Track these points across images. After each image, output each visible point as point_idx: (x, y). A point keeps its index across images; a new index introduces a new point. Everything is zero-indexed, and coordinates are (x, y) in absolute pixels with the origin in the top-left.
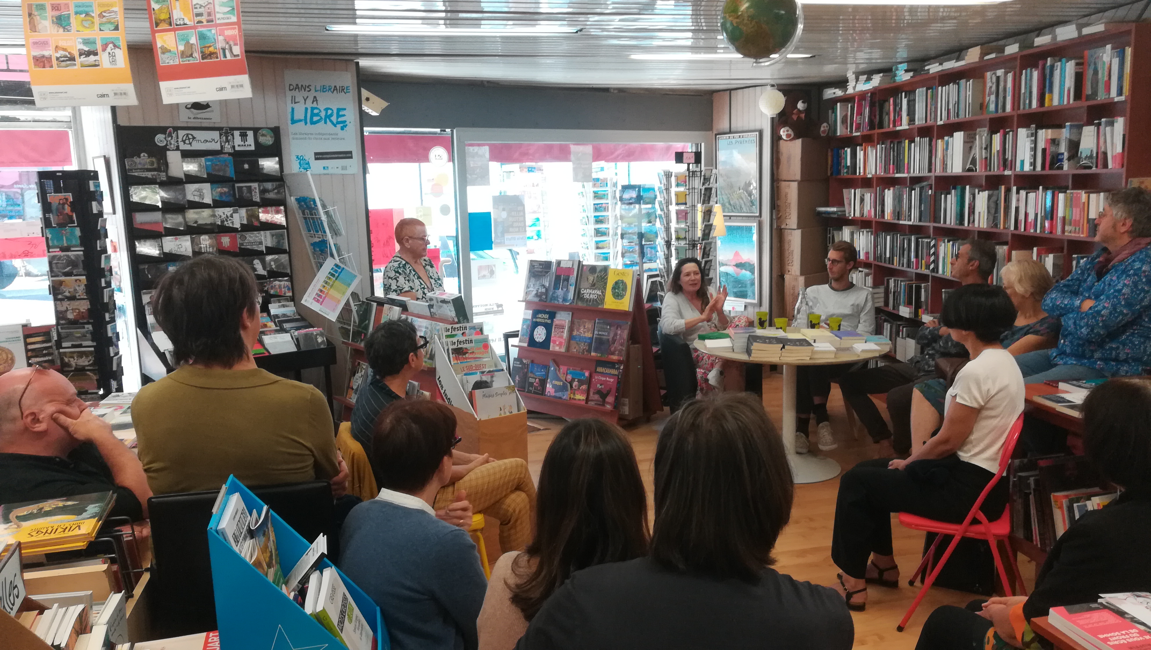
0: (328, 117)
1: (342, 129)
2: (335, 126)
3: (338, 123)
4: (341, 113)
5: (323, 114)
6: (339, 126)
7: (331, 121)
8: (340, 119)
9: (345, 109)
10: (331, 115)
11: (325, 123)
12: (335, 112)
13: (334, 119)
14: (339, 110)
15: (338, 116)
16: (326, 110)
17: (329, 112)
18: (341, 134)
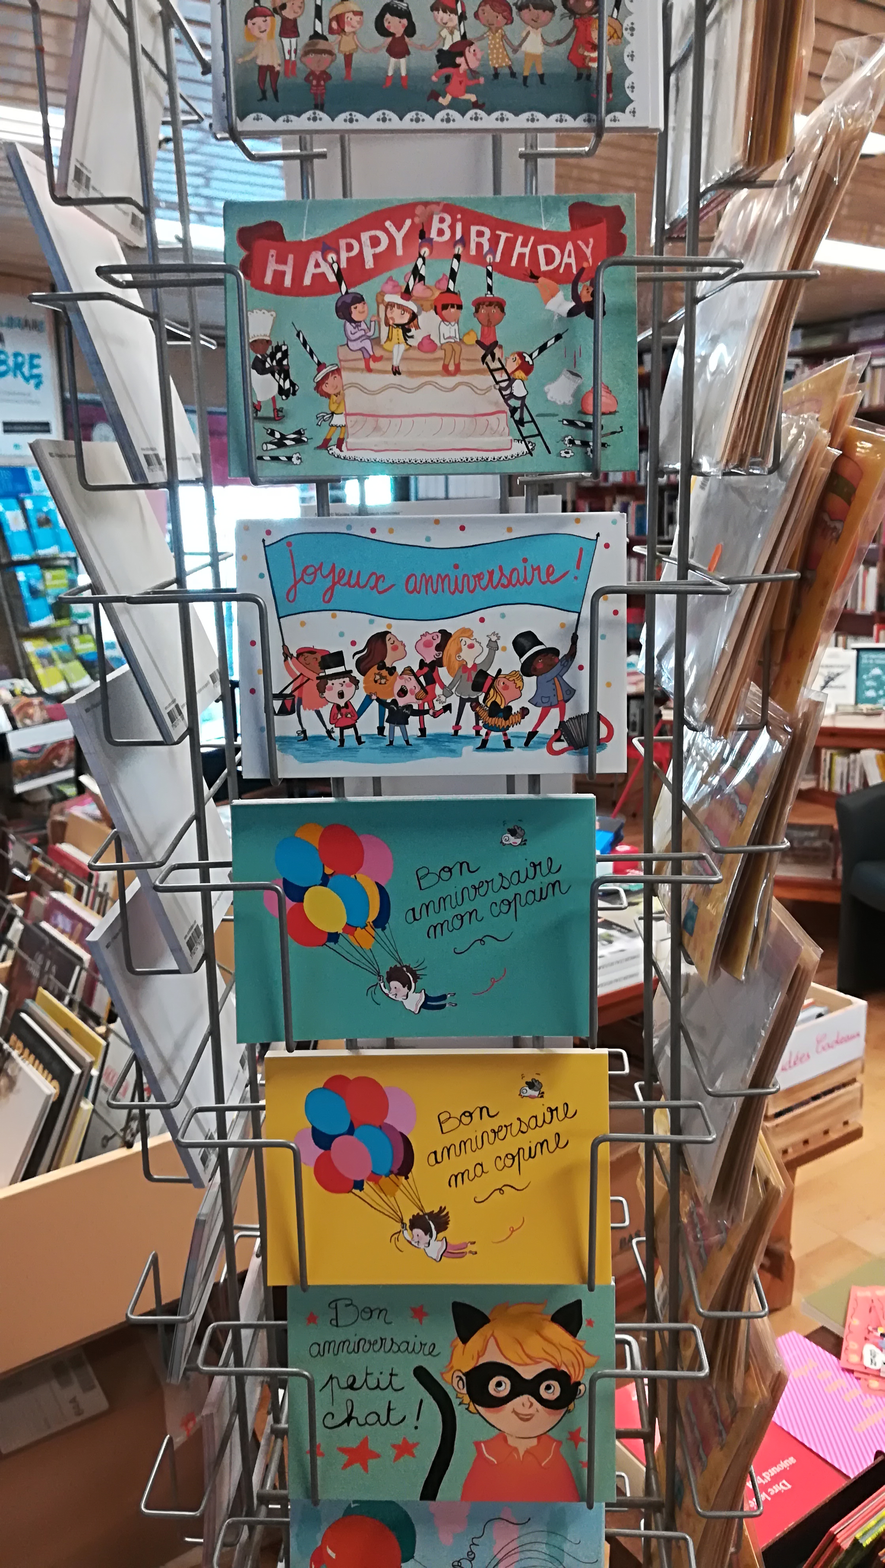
0: (18, 367)
1: (38, 385)
2: (27, 379)
3: (33, 377)
4: (36, 361)
5: (11, 362)
6: (33, 382)
7: (23, 374)
8: (35, 371)
9: (38, 356)
10: (22, 364)
11: (15, 375)
12: (27, 357)
13: (26, 369)
14: (32, 357)
15: (32, 366)
16: (16, 355)
17: (20, 359)
18: (36, 394)
